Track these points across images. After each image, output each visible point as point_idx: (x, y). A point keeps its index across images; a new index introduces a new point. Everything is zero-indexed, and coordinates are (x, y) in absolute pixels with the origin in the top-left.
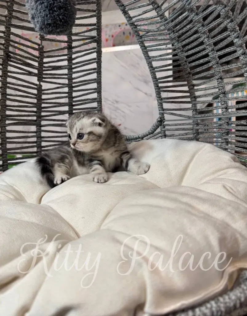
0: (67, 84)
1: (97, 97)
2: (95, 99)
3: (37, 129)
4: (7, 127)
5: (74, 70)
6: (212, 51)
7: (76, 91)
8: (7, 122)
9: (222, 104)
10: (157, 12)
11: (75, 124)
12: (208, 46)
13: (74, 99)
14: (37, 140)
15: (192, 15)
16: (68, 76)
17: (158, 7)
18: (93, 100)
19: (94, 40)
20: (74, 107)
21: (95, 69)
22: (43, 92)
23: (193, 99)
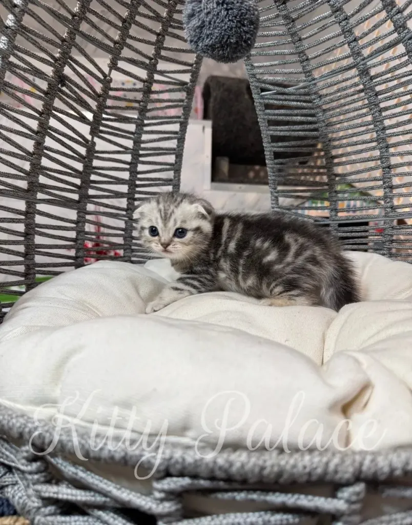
0: (131, 149)
1: (173, 178)
2: (171, 180)
3: (79, 216)
4: (37, 205)
5: (146, 129)
6: (382, 130)
7: (144, 163)
8: (40, 196)
9: (388, 201)
10: (304, 67)
11: (173, 212)
12: (378, 123)
13: (139, 176)
14: (76, 237)
15: (365, 79)
16: (136, 135)
17: (307, 60)
18: (167, 182)
19: (186, 88)
20: (138, 189)
21: (176, 133)
22: (96, 155)
23: (334, 194)
